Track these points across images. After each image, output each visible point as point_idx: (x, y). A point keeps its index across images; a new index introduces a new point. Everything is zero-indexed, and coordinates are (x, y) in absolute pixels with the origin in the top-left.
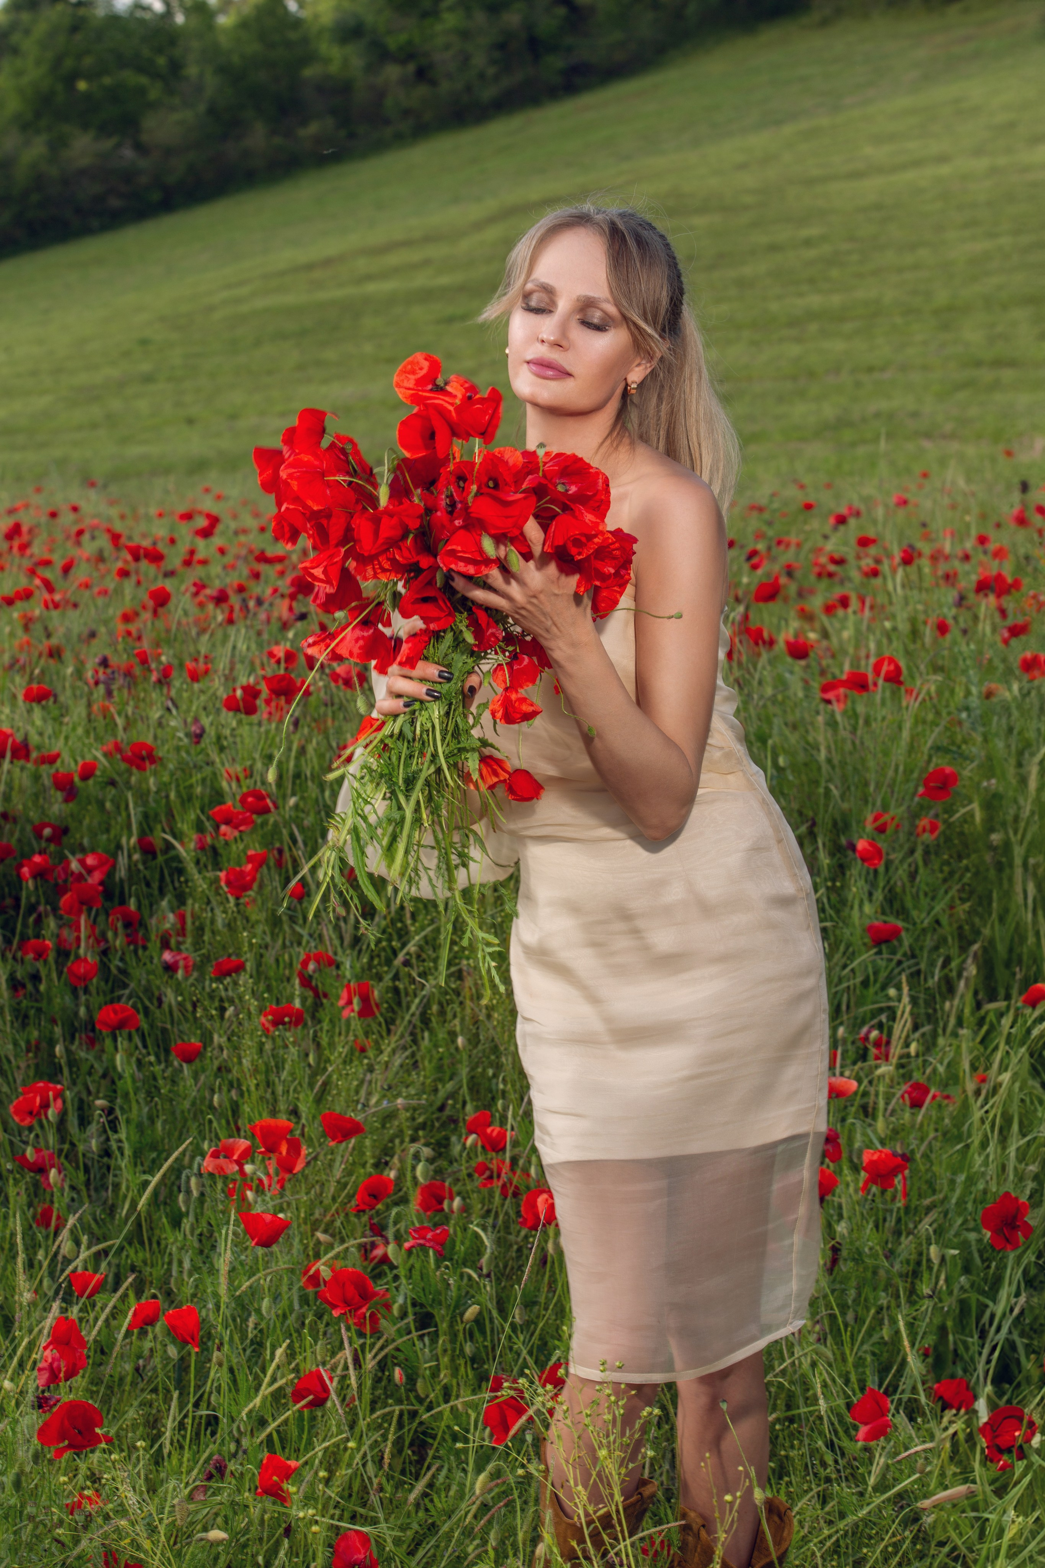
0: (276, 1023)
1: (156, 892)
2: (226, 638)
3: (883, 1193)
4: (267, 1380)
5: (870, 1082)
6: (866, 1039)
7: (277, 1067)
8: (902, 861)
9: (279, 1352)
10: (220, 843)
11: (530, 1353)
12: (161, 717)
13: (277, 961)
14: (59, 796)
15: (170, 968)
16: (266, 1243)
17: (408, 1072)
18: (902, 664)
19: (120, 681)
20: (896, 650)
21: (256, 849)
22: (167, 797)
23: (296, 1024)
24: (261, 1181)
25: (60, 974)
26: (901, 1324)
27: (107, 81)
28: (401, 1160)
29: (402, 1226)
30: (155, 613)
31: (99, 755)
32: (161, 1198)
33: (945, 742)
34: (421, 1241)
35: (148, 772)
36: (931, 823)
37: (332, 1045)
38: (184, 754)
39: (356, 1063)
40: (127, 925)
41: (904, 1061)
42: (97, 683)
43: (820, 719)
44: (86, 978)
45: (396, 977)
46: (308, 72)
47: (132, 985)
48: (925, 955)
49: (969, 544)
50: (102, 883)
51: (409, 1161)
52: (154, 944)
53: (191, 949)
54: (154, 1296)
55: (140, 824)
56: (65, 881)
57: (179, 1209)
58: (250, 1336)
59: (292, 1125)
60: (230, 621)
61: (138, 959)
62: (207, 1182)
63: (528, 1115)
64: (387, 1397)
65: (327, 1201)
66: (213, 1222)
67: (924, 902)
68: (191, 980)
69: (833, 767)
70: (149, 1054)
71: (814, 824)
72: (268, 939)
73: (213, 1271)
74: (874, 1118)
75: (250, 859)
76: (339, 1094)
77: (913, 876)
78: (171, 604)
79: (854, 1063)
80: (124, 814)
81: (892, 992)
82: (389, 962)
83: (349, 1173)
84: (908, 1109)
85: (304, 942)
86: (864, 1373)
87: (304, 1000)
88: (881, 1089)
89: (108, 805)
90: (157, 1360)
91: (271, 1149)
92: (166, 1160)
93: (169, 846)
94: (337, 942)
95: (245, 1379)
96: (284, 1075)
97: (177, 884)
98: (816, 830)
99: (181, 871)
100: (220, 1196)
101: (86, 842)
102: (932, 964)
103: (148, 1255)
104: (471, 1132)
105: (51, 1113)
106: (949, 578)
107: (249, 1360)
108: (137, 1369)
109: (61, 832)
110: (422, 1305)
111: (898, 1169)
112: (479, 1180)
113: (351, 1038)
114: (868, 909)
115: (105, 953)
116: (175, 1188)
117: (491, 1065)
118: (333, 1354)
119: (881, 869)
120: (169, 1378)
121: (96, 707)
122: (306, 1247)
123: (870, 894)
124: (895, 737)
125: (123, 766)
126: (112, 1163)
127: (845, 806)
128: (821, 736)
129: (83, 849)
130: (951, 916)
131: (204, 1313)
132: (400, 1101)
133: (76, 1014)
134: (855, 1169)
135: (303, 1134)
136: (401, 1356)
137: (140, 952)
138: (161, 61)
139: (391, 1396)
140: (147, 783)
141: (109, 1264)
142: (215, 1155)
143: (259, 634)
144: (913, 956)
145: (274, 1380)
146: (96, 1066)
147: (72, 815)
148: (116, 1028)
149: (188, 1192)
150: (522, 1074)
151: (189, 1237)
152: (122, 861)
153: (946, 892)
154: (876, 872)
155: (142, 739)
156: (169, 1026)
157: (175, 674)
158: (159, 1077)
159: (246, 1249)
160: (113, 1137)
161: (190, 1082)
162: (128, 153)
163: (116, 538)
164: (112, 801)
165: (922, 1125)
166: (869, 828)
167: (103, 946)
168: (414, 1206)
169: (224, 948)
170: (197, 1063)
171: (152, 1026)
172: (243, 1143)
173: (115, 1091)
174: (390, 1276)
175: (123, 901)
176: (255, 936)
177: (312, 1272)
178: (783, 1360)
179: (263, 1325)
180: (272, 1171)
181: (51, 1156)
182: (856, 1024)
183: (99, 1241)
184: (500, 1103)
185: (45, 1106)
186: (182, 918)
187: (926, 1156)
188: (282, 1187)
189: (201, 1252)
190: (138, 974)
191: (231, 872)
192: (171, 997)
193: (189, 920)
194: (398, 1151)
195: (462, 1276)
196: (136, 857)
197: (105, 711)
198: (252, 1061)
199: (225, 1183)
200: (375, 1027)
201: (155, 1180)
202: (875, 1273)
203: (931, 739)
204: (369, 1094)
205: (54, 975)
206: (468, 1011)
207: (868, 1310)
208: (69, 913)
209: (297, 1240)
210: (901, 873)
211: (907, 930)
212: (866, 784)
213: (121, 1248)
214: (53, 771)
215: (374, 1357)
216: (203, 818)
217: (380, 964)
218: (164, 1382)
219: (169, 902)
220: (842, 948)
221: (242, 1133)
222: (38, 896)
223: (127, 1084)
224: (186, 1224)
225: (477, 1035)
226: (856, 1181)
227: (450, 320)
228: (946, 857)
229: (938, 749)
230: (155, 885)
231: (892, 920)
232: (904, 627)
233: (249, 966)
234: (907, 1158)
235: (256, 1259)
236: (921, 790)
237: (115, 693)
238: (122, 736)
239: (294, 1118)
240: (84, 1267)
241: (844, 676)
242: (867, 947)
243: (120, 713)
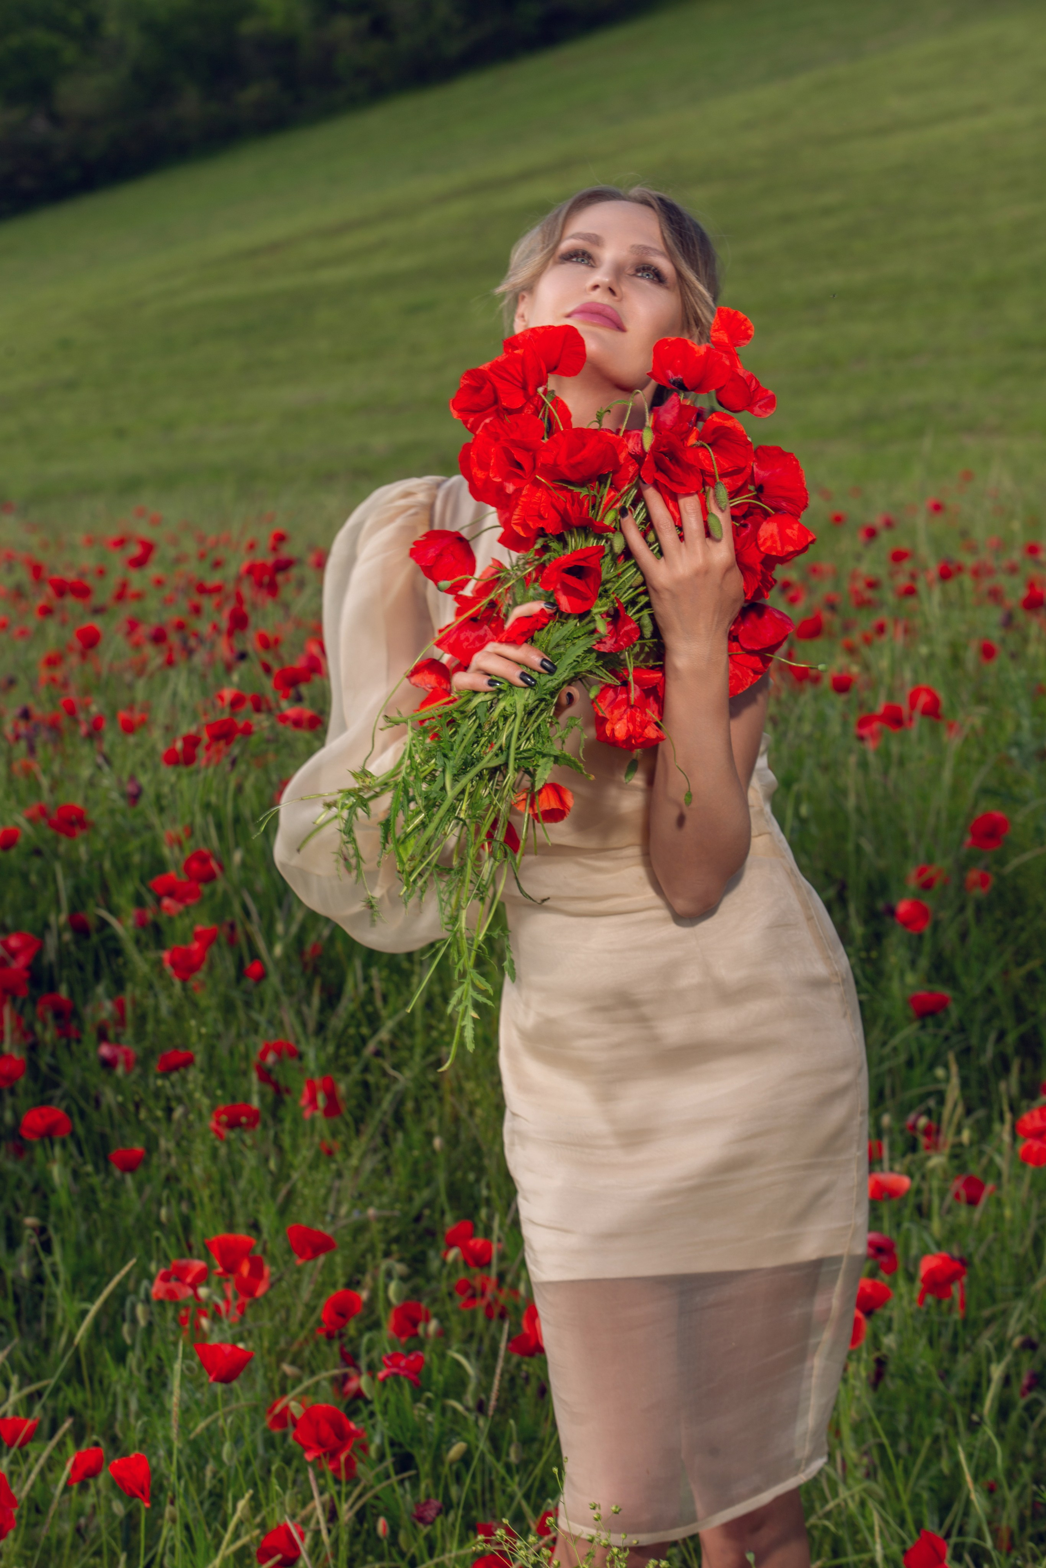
0: (232, 1124)
1: (90, 977)
2: (165, 682)
3: (939, 1302)
4: (228, 1537)
5: (923, 1177)
6: (914, 1127)
7: (234, 1173)
8: (952, 920)
9: (241, 1504)
10: (163, 919)
11: (527, 1496)
12: (92, 776)
13: (231, 1053)
15: (108, 1064)
16: (226, 1378)
17: (380, 1178)
18: (942, 695)
19: (43, 736)
20: (934, 680)
21: (204, 923)
22: (101, 867)
23: (255, 1125)
24: (217, 1308)
26: (962, 1457)
27: (14, 41)
28: (375, 1279)
29: (375, 1354)
30: (84, 656)
31: (22, 820)
32: (104, 1328)
33: (994, 784)
34: (395, 1370)
35: (78, 839)
36: (982, 876)
37: (295, 1148)
38: (119, 818)
39: (323, 1167)
40: (58, 1016)
41: (958, 1151)
42: (17, 737)
43: (852, 760)
44: (12, 1078)
45: (366, 1069)
46: (248, 27)
47: (65, 1084)
48: (976, 1028)
49: (1017, 555)
50: (28, 968)
51: (381, 1279)
52: (90, 1035)
53: (132, 1041)
54: (96, 1444)
55: (71, 899)
57: (124, 1342)
58: (208, 1485)
59: (252, 1241)
60: (170, 662)
61: (71, 1053)
62: (156, 1309)
63: (516, 1224)
64: (367, 1553)
65: (294, 1327)
66: (163, 1356)
67: (975, 966)
68: (133, 1077)
69: (863, 817)
70: (85, 1163)
71: (843, 886)
72: (221, 1027)
73: (164, 1412)
74: (930, 1218)
75: (198, 936)
76: (305, 1204)
77: (964, 936)
78: (102, 646)
79: (904, 1155)
80: (51, 888)
81: (940, 1072)
82: (357, 1052)
83: (318, 1294)
84: (963, 1205)
85: (262, 1030)
86: (920, 1512)
87: (262, 1096)
88: (935, 1184)
89: (34, 878)
90: (100, 1519)
91: (230, 1268)
92: (107, 1284)
93: (104, 924)
94: (299, 1029)
95: (203, 1537)
96: (243, 1184)
97: (114, 967)
99: (118, 952)
100: (171, 1325)
102: (984, 1038)
103: (88, 1395)
104: (451, 1246)
106: (995, 595)
107: (207, 1515)
108: (78, 1530)
110: (401, 1445)
111: (955, 1276)
112: (460, 1299)
113: (317, 1139)
114: (911, 979)
115: (33, 1048)
116: (119, 1318)
117: (472, 1168)
118: (304, 1504)
119: (927, 930)
120: (115, 1539)
121: (17, 766)
122: (270, 1382)
123: (913, 962)
124: (935, 778)
125: (50, 833)
126: (46, 1290)
127: (881, 863)
128: (851, 779)
129: (5, 929)
130: (1005, 982)
131: (154, 1461)
132: (371, 1212)
134: (911, 1278)
135: (264, 1251)
136: (381, 1505)
137: (74, 1046)
138: (76, 18)
139: (371, 1552)
140: (78, 852)
141: (44, 1407)
142: (165, 1278)
143: (204, 677)
144: (962, 1030)
145: (237, 1536)
146: (26, 1178)
148: (48, 1134)
149: (134, 1321)
150: (508, 1179)
151: (136, 1373)
152: (51, 942)
153: (1000, 955)
154: (920, 937)
155: (71, 801)
156: (108, 1130)
157: (106, 726)
158: (98, 1190)
159: (202, 1385)
160: (47, 1262)
161: (133, 1195)
162: (41, 125)
163: (37, 571)
164: (38, 873)
165: (979, 1224)
166: (913, 884)
167: (31, 1040)
168: (387, 1331)
169: (170, 1039)
170: (141, 1171)
171: (89, 1130)
172: (198, 1264)
173: (47, 1207)
174: (365, 1413)
175: (53, 988)
176: (204, 1024)
177: (278, 1409)
178: (825, 1501)
179: (223, 1474)
180: (230, 1294)
182: (902, 1112)
183: (31, 1381)
184: (483, 1213)
186: (120, 1006)
187: (986, 1260)
188: (242, 1312)
189: (150, 1390)
190: (71, 1069)
191: (175, 951)
192: (110, 1097)
193: (128, 1008)
194: (370, 1268)
195: (444, 1410)
196: (67, 936)
197: (27, 770)
198: (205, 1169)
199: (177, 1311)
200: (342, 1128)
201: (94, 1309)
202: (929, 1396)
203: (978, 779)
204: (338, 1204)
206: (448, 1109)
207: (922, 1437)
209: (261, 1372)
210: (950, 935)
211: (956, 1000)
212: (904, 835)
213: (57, 1390)
215: (351, 1507)
216: (143, 890)
217: (348, 1054)
218: (108, 1544)
219: (106, 987)
220: (881, 1022)
221: (195, 1252)
223: (62, 1198)
224: (132, 1359)
225: (456, 1136)
226: (911, 1291)
227: (414, 310)
228: (999, 914)
229: (986, 791)
230: (89, 969)
231: (939, 989)
232: (943, 652)
233: (199, 1059)
234: (964, 1263)
235: (214, 1397)
236: (968, 838)
237: (40, 750)
238: (46, 797)
239: (254, 1233)
240: (16, 1413)
241: (879, 710)
242: (910, 1021)
243: (45, 772)
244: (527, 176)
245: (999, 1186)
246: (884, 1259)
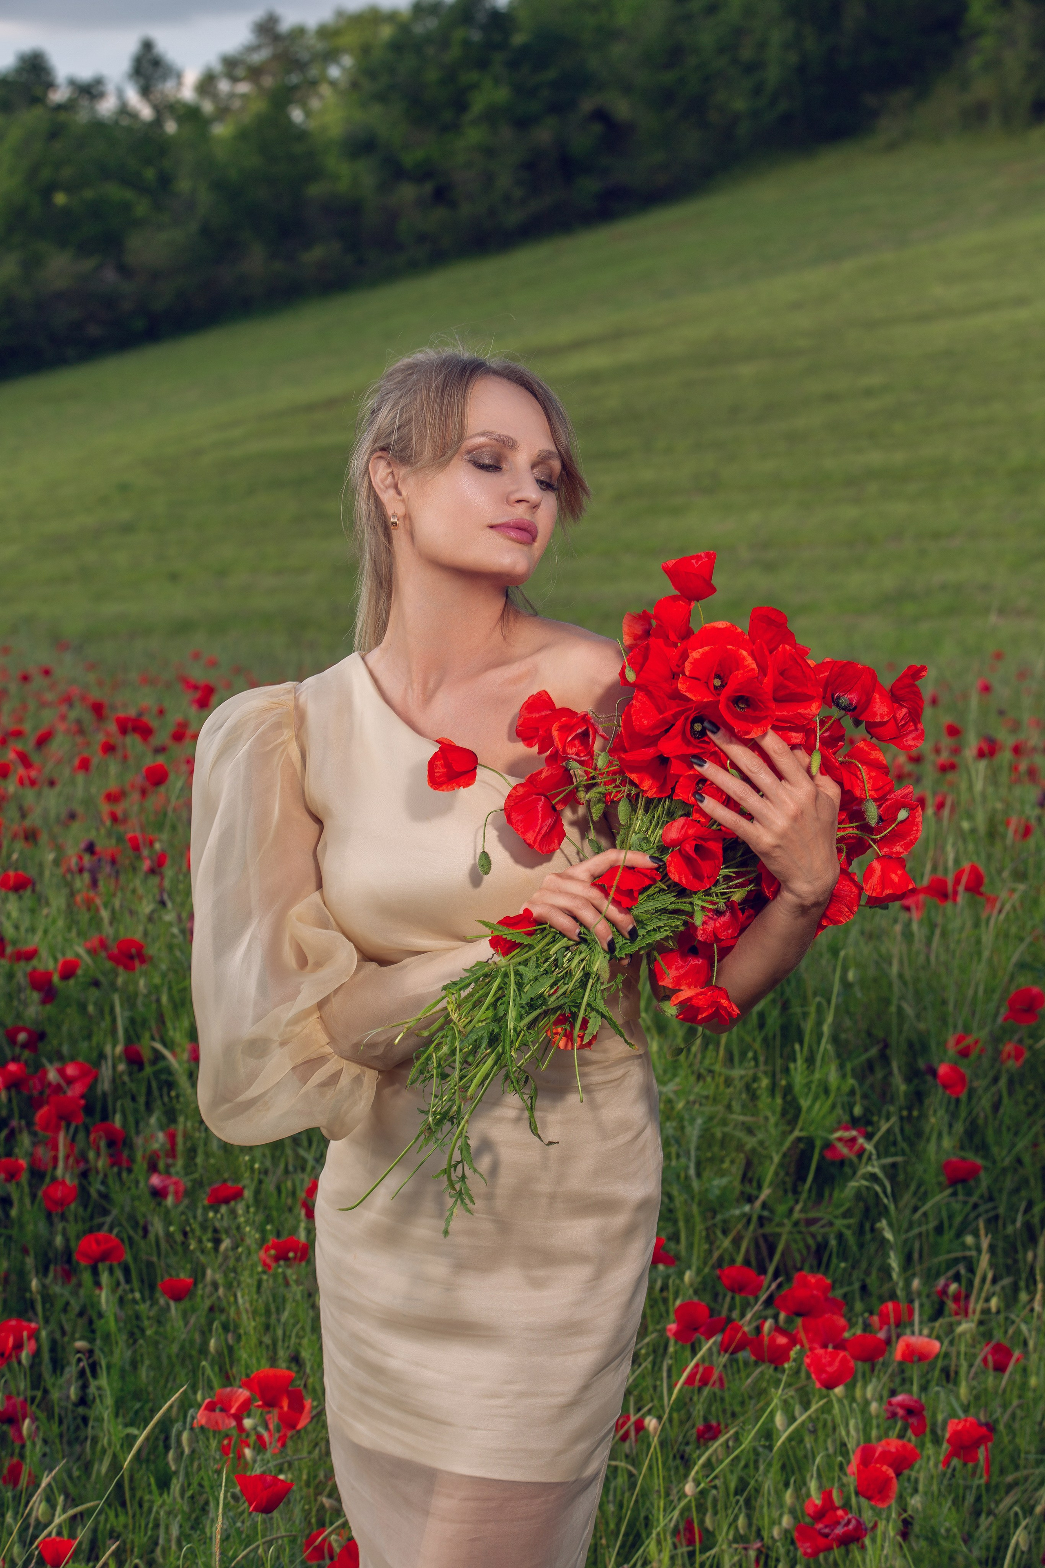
0: (278, 1259)
1: (142, 1108)
3: (964, 1465)
5: (951, 1343)
6: (944, 1292)
7: (277, 1308)
8: (987, 1089)
12: (153, 912)
13: (279, 1189)
14: (36, 996)
15: (158, 1194)
16: (267, 1508)
18: (984, 870)
19: (107, 869)
22: (158, 1001)
23: (301, 1260)
24: (260, 1437)
25: (34, 1197)
27: (89, 194)
31: (81, 951)
32: (147, 1455)
33: (1028, 959)
35: (137, 972)
36: (1016, 1049)
38: (178, 954)
40: (111, 1144)
41: (986, 1317)
42: (81, 870)
43: (898, 928)
44: (63, 1203)
46: (314, 190)
47: (115, 1212)
48: (1004, 1197)
50: (82, 1096)
52: (140, 1166)
53: (182, 1173)
55: (126, 1031)
56: (41, 1093)
57: (169, 1468)
59: (294, 1375)
61: (122, 1183)
62: (200, 1438)
66: (206, 1483)
67: (1006, 1137)
68: (181, 1208)
69: (905, 984)
70: (132, 1291)
71: (886, 1046)
72: (268, 1163)
73: (206, 1541)
74: (956, 1383)
77: (996, 1107)
78: (168, 783)
79: (933, 1319)
80: (108, 1018)
81: (969, 1240)
84: (991, 1371)
85: (309, 1168)
88: (963, 1349)
89: (91, 1009)
91: (271, 1402)
92: (154, 1413)
93: (158, 1057)
96: (285, 1316)
97: (166, 1099)
98: (888, 1052)
99: (170, 1085)
100: (215, 1454)
101: (65, 1049)
102: (1012, 1208)
103: (130, 1518)
105: (24, 1356)
106: (1032, 774)
109: (37, 1037)
111: (982, 1440)
114: (947, 1143)
115: (84, 1175)
116: (165, 1446)
119: (964, 1097)
121: (79, 898)
122: (309, 1513)
123: (950, 1126)
124: (974, 953)
125: (109, 965)
126: (91, 1413)
127: (922, 1026)
128: (895, 947)
129: (60, 1057)
130: (1034, 1155)
133: (50, 1243)
134: (937, 1440)
137: (124, 1175)
138: (150, 174)
140: (136, 984)
142: (211, 1407)
144: (991, 1199)
146: (73, 1302)
147: (49, 1019)
148: (97, 1260)
149: (179, 1448)
151: (179, 1499)
152: (106, 1072)
153: (1030, 1128)
154: (958, 1101)
155: (129, 936)
156: (155, 1259)
157: (170, 863)
158: (144, 1317)
159: (243, 1514)
160: (93, 1384)
161: (178, 1323)
162: (110, 275)
163: (97, 708)
164: (96, 1004)
165: (1004, 1391)
166: (952, 1051)
167: (82, 1167)
169: (218, 1171)
170: (186, 1302)
171: (136, 1258)
172: (243, 1393)
173: (93, 1331)
175: (105, 1116)
176: (253, 1159)
177: (317, 1542)
180: (274, 1426)
181: (24, 1403)
182: (930, 1276)
183: (75, 1503)
185: (19, 1346)
186: (172, 1137)
187: (1009, 1427)
188: (284, 1445)
189: (192, 1517)
190: (121, 1198)
192: (157, 1226)
193: (180, 1140)
196: (121, 1067)
197: (89, 903)
198: (250, 1301)
199: (219, 1439)
201: (143, 1434)
202: (951, 1559)
203: (1017, 953)
205: (27, 1201)
208: (45, 1128)
209: (299, 1504)
210: (986, 1102)
211: (986, 1169)
212: (944, 1002)
213: (100, 1511)
214: (29, 969)
219: (158, 1119)
220: (913, 1187)
221: (239, 1381)
222: (11, 1110)
223: (109, 1323)
224: (176, 1486)
226: (937, 1453)
228: (1031, 1087)
229: (1022, 966)
230: (142, 1100)
231: (971, 1156)
232: (982, 827)
233: (248, 1194)
234: (991, 1428)
235: (254, 1526)
236: (1004, 1011)
237: (101, 883)
238: (108, 931)
239: (294, 1368)
240: (59, 1533)
241: (925, 882)
242: (941, 1187)
243: (106, 906)
244: (579, 345)
245: (1026, 1353)
246: (913, 1420)
